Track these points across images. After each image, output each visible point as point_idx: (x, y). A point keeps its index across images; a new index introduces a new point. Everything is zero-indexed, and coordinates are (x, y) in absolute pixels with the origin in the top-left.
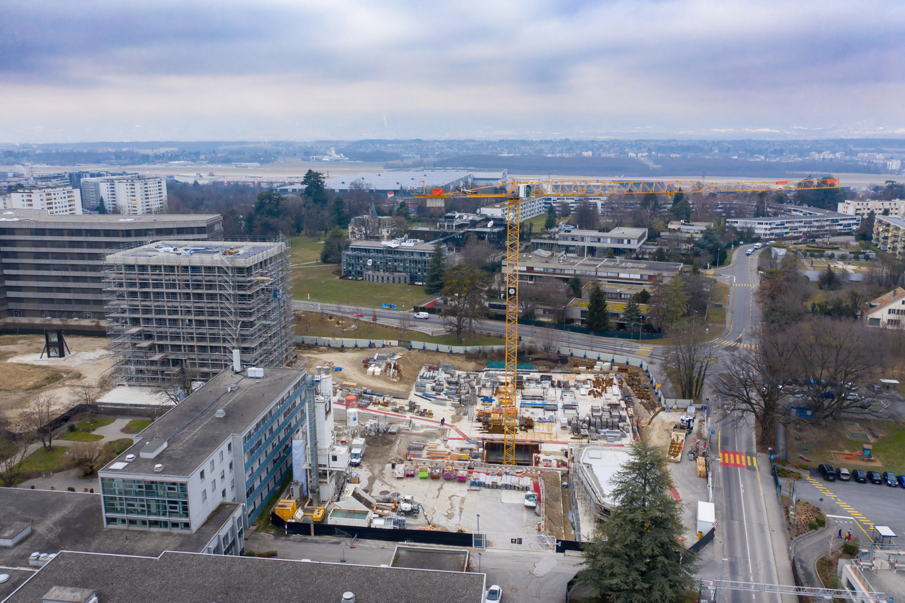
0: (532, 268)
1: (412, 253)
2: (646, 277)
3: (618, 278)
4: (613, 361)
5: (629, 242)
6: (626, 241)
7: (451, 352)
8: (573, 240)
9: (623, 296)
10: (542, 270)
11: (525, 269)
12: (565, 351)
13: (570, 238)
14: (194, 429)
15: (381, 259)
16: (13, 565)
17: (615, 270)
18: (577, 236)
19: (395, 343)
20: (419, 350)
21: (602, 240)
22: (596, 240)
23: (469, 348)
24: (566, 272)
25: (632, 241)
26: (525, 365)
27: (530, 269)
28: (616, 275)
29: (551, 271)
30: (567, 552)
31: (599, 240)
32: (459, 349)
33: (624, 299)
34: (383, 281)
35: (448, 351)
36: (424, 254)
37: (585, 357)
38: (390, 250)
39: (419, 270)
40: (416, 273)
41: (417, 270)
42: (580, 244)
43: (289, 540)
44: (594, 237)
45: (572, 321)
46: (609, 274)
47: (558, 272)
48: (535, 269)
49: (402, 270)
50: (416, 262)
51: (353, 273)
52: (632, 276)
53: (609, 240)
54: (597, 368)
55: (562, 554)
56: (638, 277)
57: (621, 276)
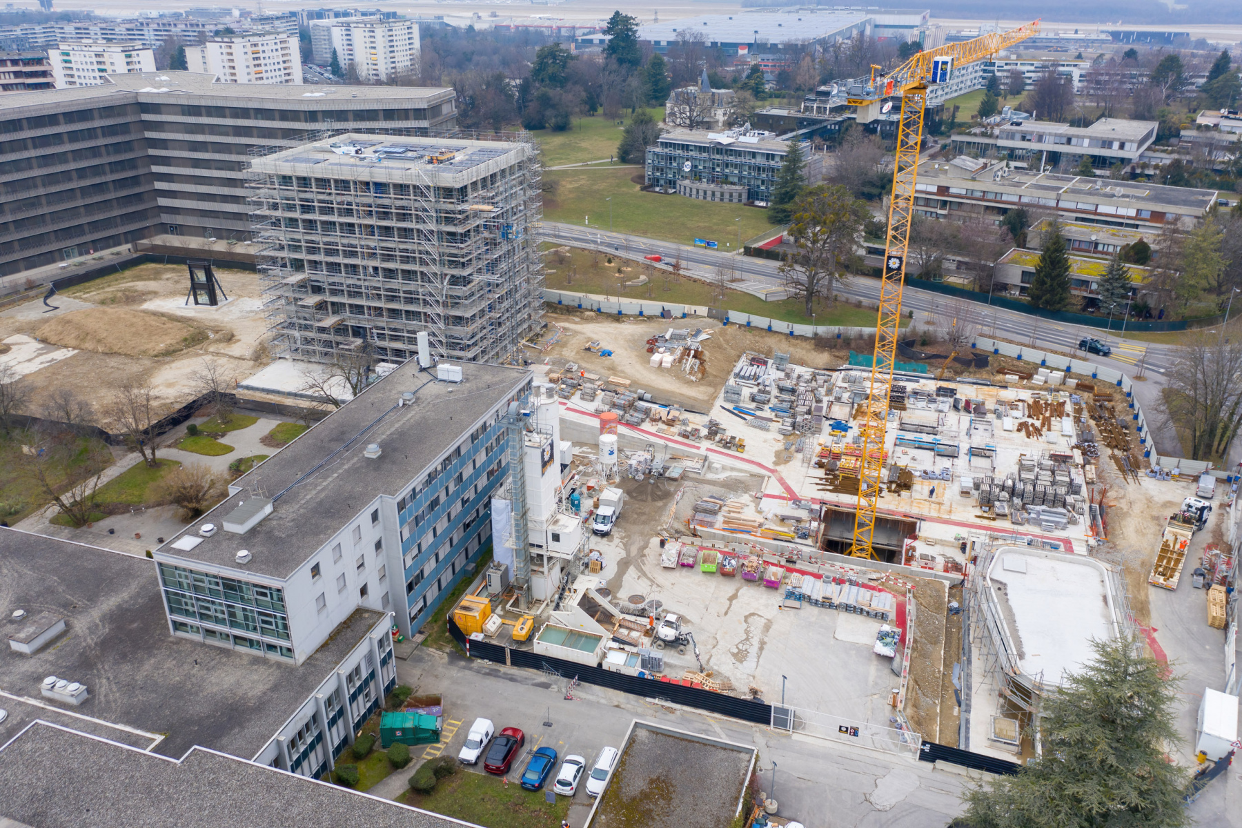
0: (948, 188)
1: (754, 155)
2: (1146, 215)
3: (1096, 213)
4: (1068, 369)
5: (1122, 146)
6: (1116, 145)
7: (792, 333)
8: (1024, 138)
9: (1100, 248)
10: (964, 192)
11: (934, 189)
12: (985, 345)
13: (1018, 136)
14: (325, 478)
15: (705, 161)
16: (19, 692)
17: (1094, 199)
18: (1031, 133)
19: (703, 310)
20: (740, 326)
21: (1074, 141)
22: (1064, 140)
23: (822, 330)
24: (1004, 198)
25: (1127, 146)
26: (914, 364)
27: (943, 190)
28: (1093, 208)
29: (979, 195)
30: (940, 764)
31: (1069, 141)
32: (806, 330)
33: (1102, 253)
34: (705, 198)
35: (787, 331)
36: (773, 156)
37: (1019, 357)
38: (719, 149)
39: (763, 182)
40: (758, 186)
41: (760, 182)
42: (1035, 146)
43: (470, 669)
44: (1060, 136)
45: (1005, 287)
46: (1080, 206)
47: (991, 197)
48: (952, 191)
49: (736, 180)
50: (759, 169)
51: (662, 182)
52: (1122, 211)
53: (1086, 142)
54: (1038, 379)
55: (929, 765)
56: (1132, 213)
57: (1101, 209)
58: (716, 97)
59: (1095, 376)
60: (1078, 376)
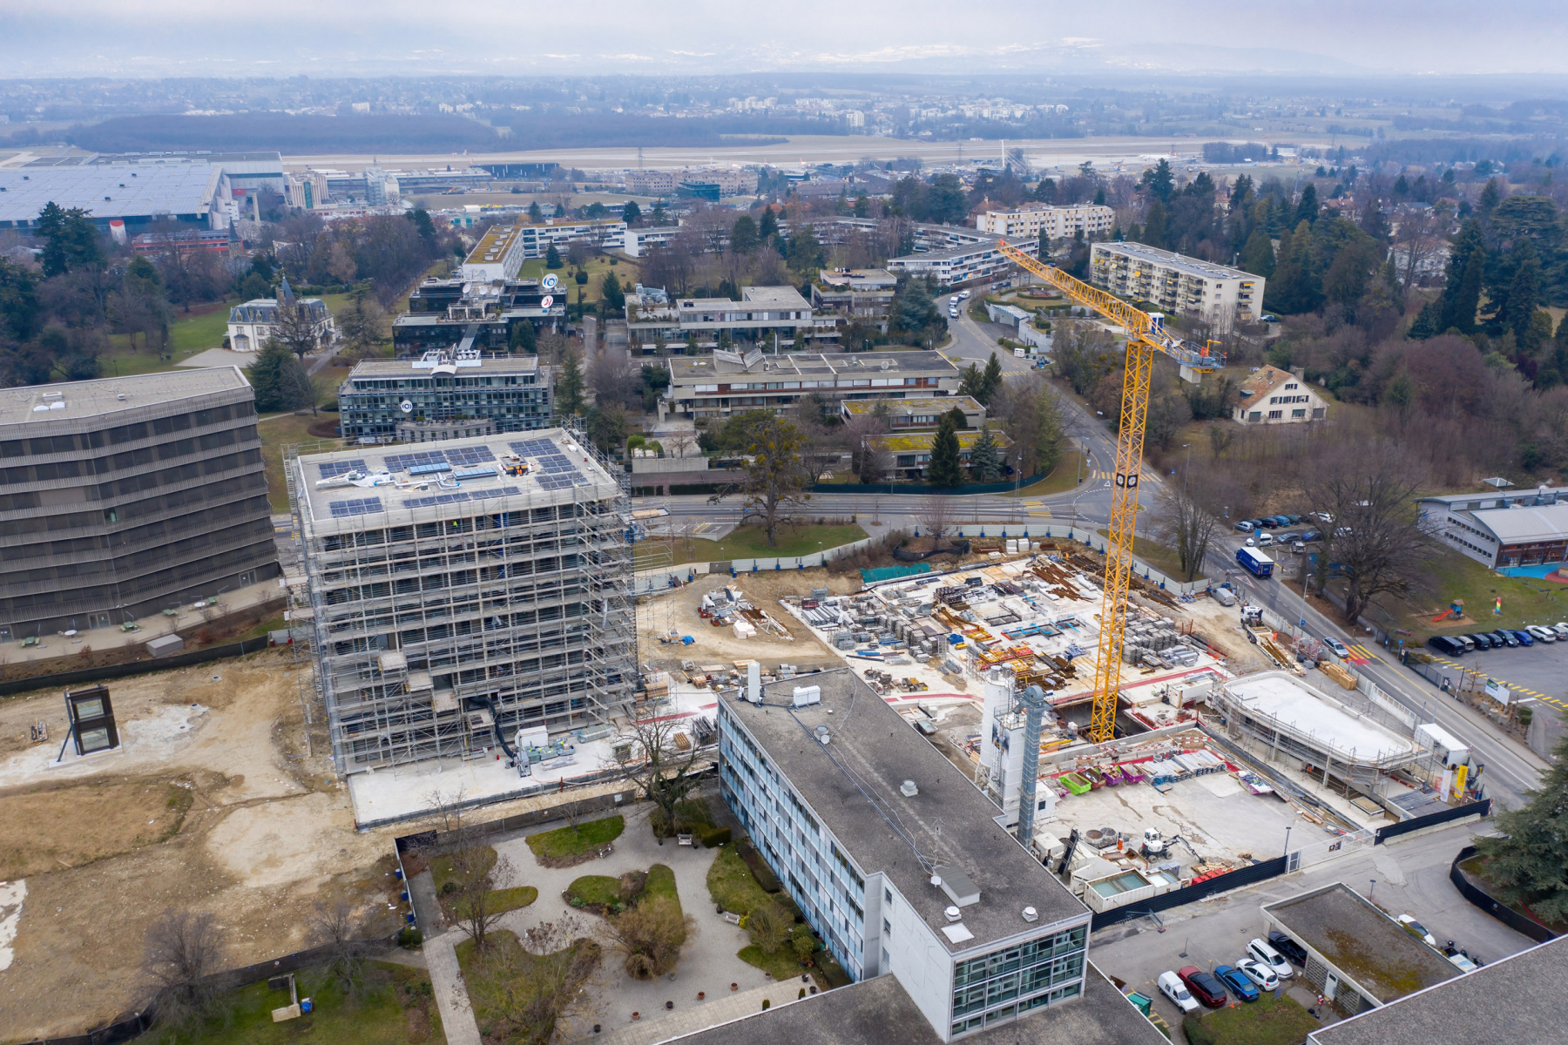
0: (729, 385)
1: (489, 381)
2: (912, 382)
3: (870, 387)
4: (1025, 535)
5: (798, 316)
6: (793, 315)
7: (801, 567)
8: (706, 319)
9: (915, 420)
10: (745, 387)
11: (715, 388)
12: (971, 531)
13: (701, 317)
15: (426, 397)
17: (867, 375)
18: (713, 313)
19: (703, 567)
21: (754, 316)
22: (745, 316)
23: (828, 554)
24: (786, 386)
25: (803, 314)
26: (916, 566)
27: (724, 388)
28: (867, 383)
29: (760, 387)
31: (750, 317)
32: (813, 559)
35: (796, 566)
36: (514, 380)
37: (982, 535)
38: (441, 380)
39: (509, 410)
40: (504, 416)
41: (504, 411)
42: (718, 325)
44: (740, 312)
46: (856, 383)
47: (773, 387)
48: (734, 387)
49: (472, 412)
50: (500, 396)
51: (367, 430)
52: (893, 382)
53: (766, 315)
54: (1012, 550)
55: (1383, 845)
56: (901, 382)
57: (875, 383)
58: (306, 310)
59: (1048, 534)
60: (1037, 539)
